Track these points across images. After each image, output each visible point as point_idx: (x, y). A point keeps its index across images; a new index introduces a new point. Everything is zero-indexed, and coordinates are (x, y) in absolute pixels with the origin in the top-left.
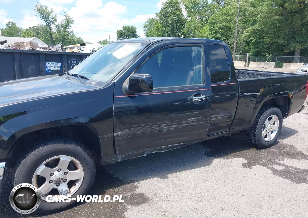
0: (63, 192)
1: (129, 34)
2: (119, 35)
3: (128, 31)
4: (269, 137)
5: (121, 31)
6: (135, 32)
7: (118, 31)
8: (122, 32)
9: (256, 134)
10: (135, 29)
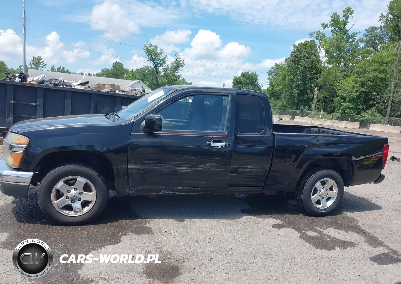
0: (76, 209)
1: (248, 82)
2: (236, 83)
3: (248, 78)
4: (322, 205)
5: (239, 77)
6: (256, 80)
7: (235, 77)
8: (240, 79)
9: (302, 196)
10: (257, 76)
